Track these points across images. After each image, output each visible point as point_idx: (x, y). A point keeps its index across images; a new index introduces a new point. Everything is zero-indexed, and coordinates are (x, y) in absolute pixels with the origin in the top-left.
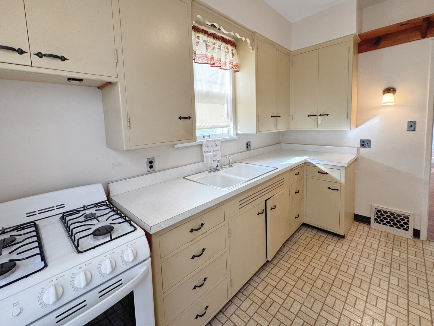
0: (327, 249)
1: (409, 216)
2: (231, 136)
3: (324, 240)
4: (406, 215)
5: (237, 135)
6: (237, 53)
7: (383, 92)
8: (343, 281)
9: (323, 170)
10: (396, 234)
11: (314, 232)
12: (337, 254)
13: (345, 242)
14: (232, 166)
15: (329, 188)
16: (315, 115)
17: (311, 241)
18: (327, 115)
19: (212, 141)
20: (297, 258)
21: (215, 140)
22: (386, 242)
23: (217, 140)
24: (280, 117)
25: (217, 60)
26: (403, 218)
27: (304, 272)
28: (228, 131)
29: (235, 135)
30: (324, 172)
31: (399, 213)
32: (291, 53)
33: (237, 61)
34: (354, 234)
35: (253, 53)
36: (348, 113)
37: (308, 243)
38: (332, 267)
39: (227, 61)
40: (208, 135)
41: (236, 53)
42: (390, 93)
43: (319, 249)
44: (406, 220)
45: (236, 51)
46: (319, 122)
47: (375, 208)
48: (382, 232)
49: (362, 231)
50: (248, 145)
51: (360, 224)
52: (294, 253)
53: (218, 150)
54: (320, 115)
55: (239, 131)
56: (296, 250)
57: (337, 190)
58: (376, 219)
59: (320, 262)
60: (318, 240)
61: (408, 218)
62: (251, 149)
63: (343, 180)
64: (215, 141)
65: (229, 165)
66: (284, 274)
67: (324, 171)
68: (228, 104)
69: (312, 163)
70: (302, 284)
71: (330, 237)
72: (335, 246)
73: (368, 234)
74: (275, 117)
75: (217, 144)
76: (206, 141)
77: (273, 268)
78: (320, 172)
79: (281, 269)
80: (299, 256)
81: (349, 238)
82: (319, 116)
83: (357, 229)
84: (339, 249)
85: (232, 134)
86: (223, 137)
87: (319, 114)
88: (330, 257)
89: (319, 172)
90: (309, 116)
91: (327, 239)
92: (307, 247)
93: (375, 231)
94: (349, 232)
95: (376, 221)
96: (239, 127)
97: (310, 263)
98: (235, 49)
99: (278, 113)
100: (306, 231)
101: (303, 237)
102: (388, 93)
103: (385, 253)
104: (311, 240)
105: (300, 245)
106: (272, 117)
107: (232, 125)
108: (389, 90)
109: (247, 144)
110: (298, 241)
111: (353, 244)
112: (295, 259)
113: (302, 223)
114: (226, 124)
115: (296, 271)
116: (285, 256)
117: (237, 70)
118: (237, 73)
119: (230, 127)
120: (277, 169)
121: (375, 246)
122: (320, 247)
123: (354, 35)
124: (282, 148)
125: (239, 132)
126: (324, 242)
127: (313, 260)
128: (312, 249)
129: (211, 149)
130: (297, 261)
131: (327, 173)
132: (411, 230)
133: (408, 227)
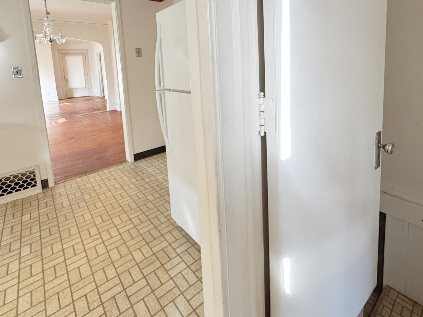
1: (34, 170)
4: (31, 170)
22: (14, 213)
26: (29, 175)
31: (23, 172)
44: (32, 176)
61: (34, 172)
132: (39, 184)
133: (35, 182)
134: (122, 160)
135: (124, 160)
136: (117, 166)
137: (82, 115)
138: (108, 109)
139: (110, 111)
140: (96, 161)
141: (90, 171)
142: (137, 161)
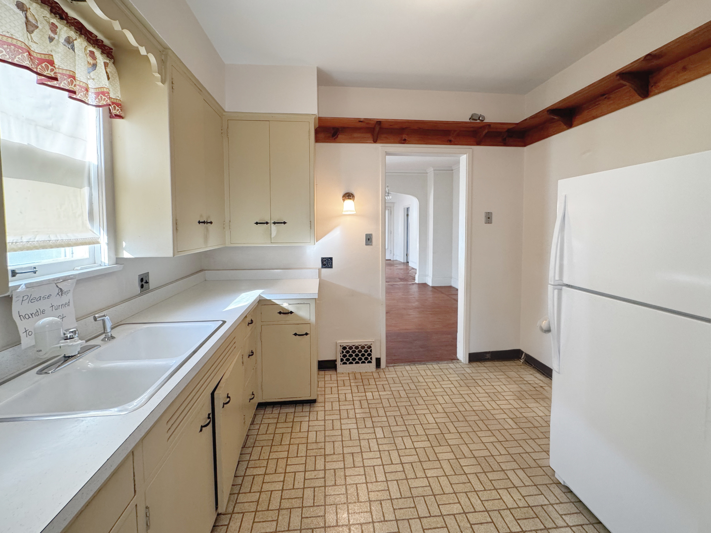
0: (301, 431)
1: (371, 345)
2: (101, 266)
3: (293, 418)
4: (369, 344)
5: (119, 261)
6: (118, 74)
7: (343, 197)
8: (335, 470)
9: (286, 308)
10: (361, 371)
11: (276, 411)
12: (315, 432)
13: (318, 407)
14: (113, 337)
15: (295, 334)
16: (267, 223)
17: (277, 430)
18: (285, 223)
19: (49, 282)
20: (265, 474)
21: (58, 279)
22: (357, 386)
23: (65, 279)
24: (211, 223)
25: (64, 72)
26: (366, 349)
27: (282, 492)
28: (93, 253)
29: (114, 261)
30: (287, 312)
31: (363, 344)
32: (224, 113)
33: (119, 93)
34: (325, 391)
35: (162, 90)
36: (310, 221)
37: (273, 435)
38: (315, 456)
39: (91, 85)
40: (30, 268)
41: (116, 75)
42: (350, 199)
43: (292, 437)
44: (369, 350)
45: (115, 70)
46: (274, 234)
47: (340, 346)
48: (349, 374)
49: (331, 382)
50: (144, 281)
51: (326, 373)
52: (258, 466)
53: (68, 304)
54: (275, 223)
55: (124, 251)
56: (259, 460)
57: (307, 334)
58: (342, 360)
59: (299, 458)
60: (285, 422)
61: (371, 347)
62: (151, 288)
63: (313, 319)
64: (56, 281)
65: (103, 336)
66: (252, 521)
67: (287, 310)
68: (91, 189)
69: (270, 300)
70: (286, 517)
71: (299, 408)
72: (309, 421)
73: (337, 383)
74: (204, 222)
75: (64, 289)
76: (28, 286)
77: (229, 523)
78: (282, 312)
79: (243, 513)
80: (267, 467)
81: (321, 399)
82: (272, 225)
83: (325, 381)
84: (315, 422)
85: (105, 259)
86: (79, 268)
87: (273, 222)
88: (309, 442)
89: (280, 313)
90: (257, 223)
91: (296, 414)
92: (273, 444)
93: (342, 375)
94: (319, 389)
95: (342, 363)
96: (124, 244)
97: (286, 470)
98: (113, 65)
99: (209, 217)
100: (265, 415)
101: (263, 428)
102: (348, 199)
103: (360, 401)
104: (276, 428)
105: (262, 447)
106: (199, 222)
107: (104, 238)
108: (349, 196)
109: (142, 280)
110: (257, 439)
111: (328, 406)
112: (261, 478)
113: (257, 404)
114: (88, 235)
115: (270, 500)
116: (244, 483)
117: (118, 113)
118: (118, 121)
119: (98, 243)
120: (224, 322)
121: (349, 397)
122: (292, 432)
123: (315, 116)
124: (207, 279)
125: (126, 255)
126: (295, 421)
127: (289, 463)
128: (283, 443)
129: (44, 305)
130: (267, 478)
131: (291, 312)
132: (374, 361)
133: (371, 359)
134: (452, 357)
135: (454, 357)
136: (447, 363)
137: (389, 285)
138: (417, 281)
139: (418, 284)
140: (421, 350)
141: (418, 361)
142: (472, 364)
